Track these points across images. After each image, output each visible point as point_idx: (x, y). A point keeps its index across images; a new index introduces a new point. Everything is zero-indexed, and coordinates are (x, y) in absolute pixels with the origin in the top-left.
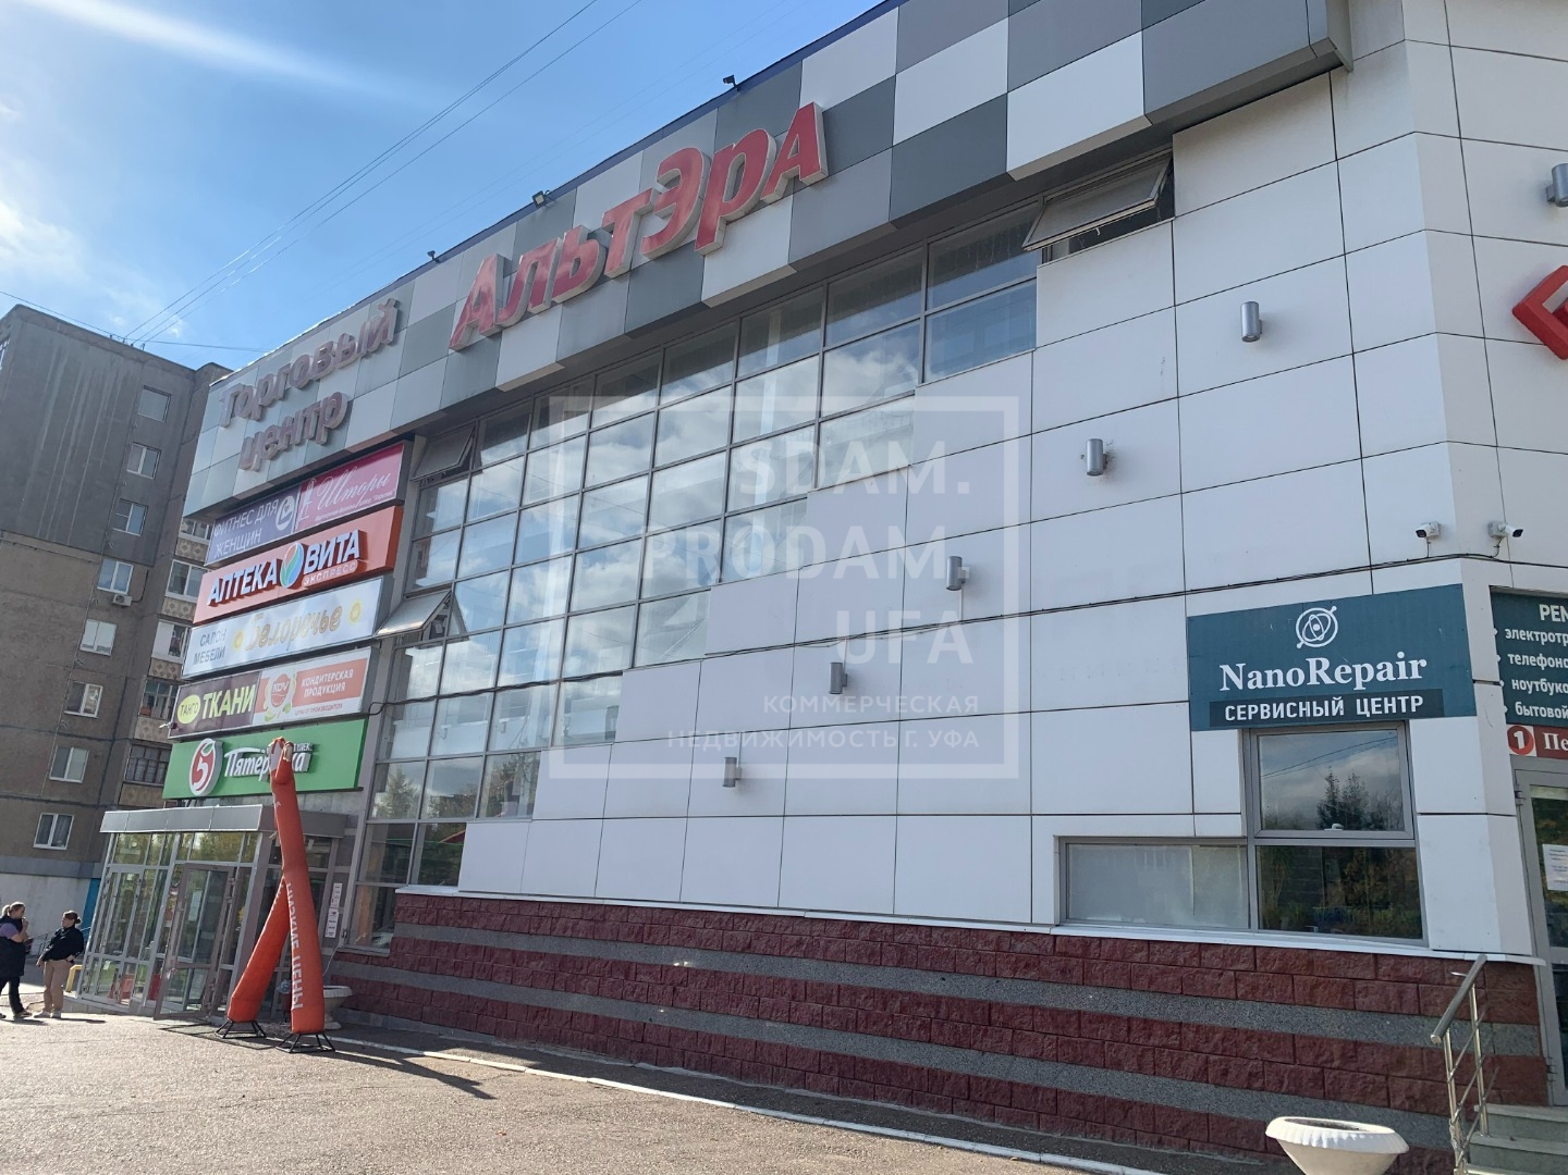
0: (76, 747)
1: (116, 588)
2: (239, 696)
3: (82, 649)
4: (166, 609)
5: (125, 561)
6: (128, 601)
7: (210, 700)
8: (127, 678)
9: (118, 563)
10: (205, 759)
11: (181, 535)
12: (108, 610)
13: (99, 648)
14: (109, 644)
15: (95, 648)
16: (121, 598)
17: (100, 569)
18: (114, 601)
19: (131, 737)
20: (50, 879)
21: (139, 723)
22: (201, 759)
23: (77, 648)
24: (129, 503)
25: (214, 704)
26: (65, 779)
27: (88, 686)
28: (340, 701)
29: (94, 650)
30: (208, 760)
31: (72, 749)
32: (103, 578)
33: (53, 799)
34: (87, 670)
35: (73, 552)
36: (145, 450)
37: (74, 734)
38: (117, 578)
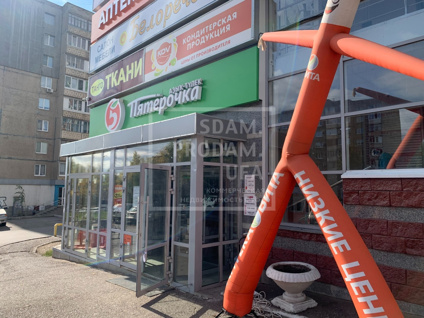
0: (43, 142)
1: (47, 86)
2: (130, 69)
3: (39, 108)
4: (65, 93)
5: (49, 77)
6: (52, 91)
7: (111, 78)
8: (56, 118)
9: (46, 78)
10: (114, 111)
11: (67, 66)
12: (46, 94)
13: (45, 108)
14: (48, 106)
15: (44, 108)
16: (49, 90)
17: (41, 80)
18: (48, 91)
19: (60, 137)
20: (42, 186)
21: (63, 132)
22: (111, 112)
23: (37, 108)
24: (47, 56)
25: (114, 79)
26: (41, 153)
27: (43, 121)
28: (227, 40)
29: (43, 109)
30: (116, 111)
31: (42, 143)
32: (42, 83)
33: (38, 160)
34: (42, 115)
35: (31, 74)
36: (49, 37)
37: (41, 138)
38: (47, 83)
